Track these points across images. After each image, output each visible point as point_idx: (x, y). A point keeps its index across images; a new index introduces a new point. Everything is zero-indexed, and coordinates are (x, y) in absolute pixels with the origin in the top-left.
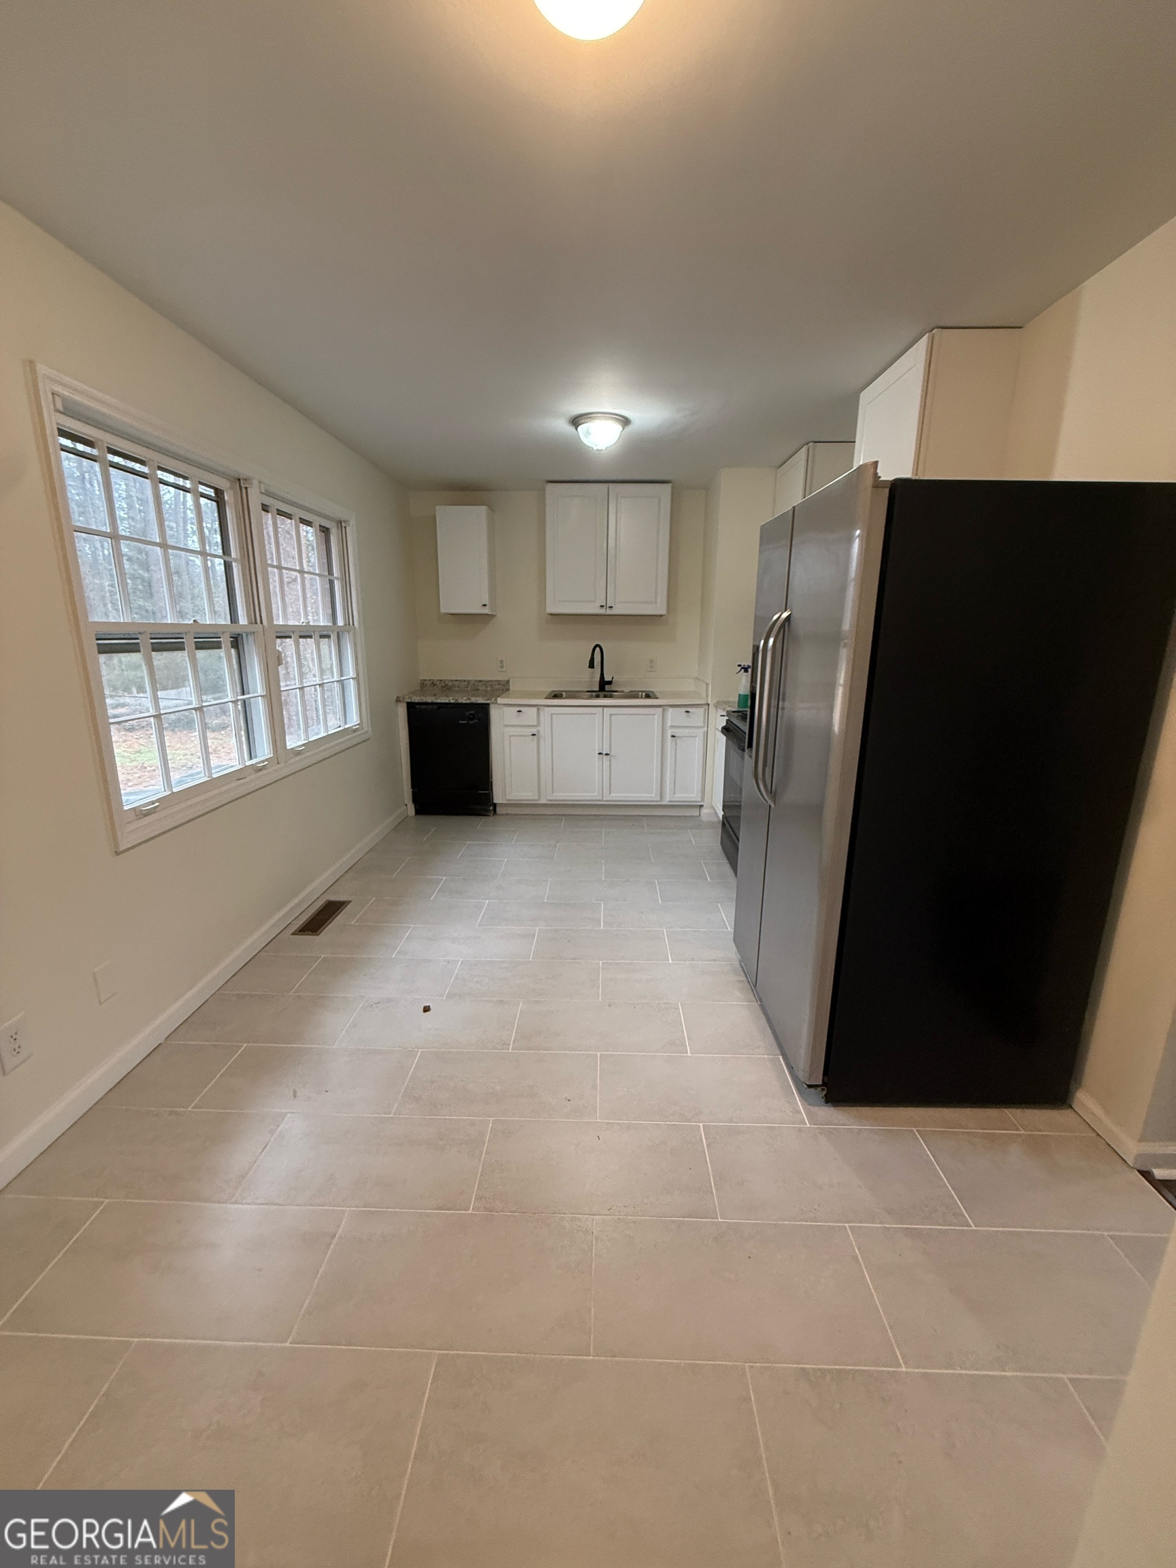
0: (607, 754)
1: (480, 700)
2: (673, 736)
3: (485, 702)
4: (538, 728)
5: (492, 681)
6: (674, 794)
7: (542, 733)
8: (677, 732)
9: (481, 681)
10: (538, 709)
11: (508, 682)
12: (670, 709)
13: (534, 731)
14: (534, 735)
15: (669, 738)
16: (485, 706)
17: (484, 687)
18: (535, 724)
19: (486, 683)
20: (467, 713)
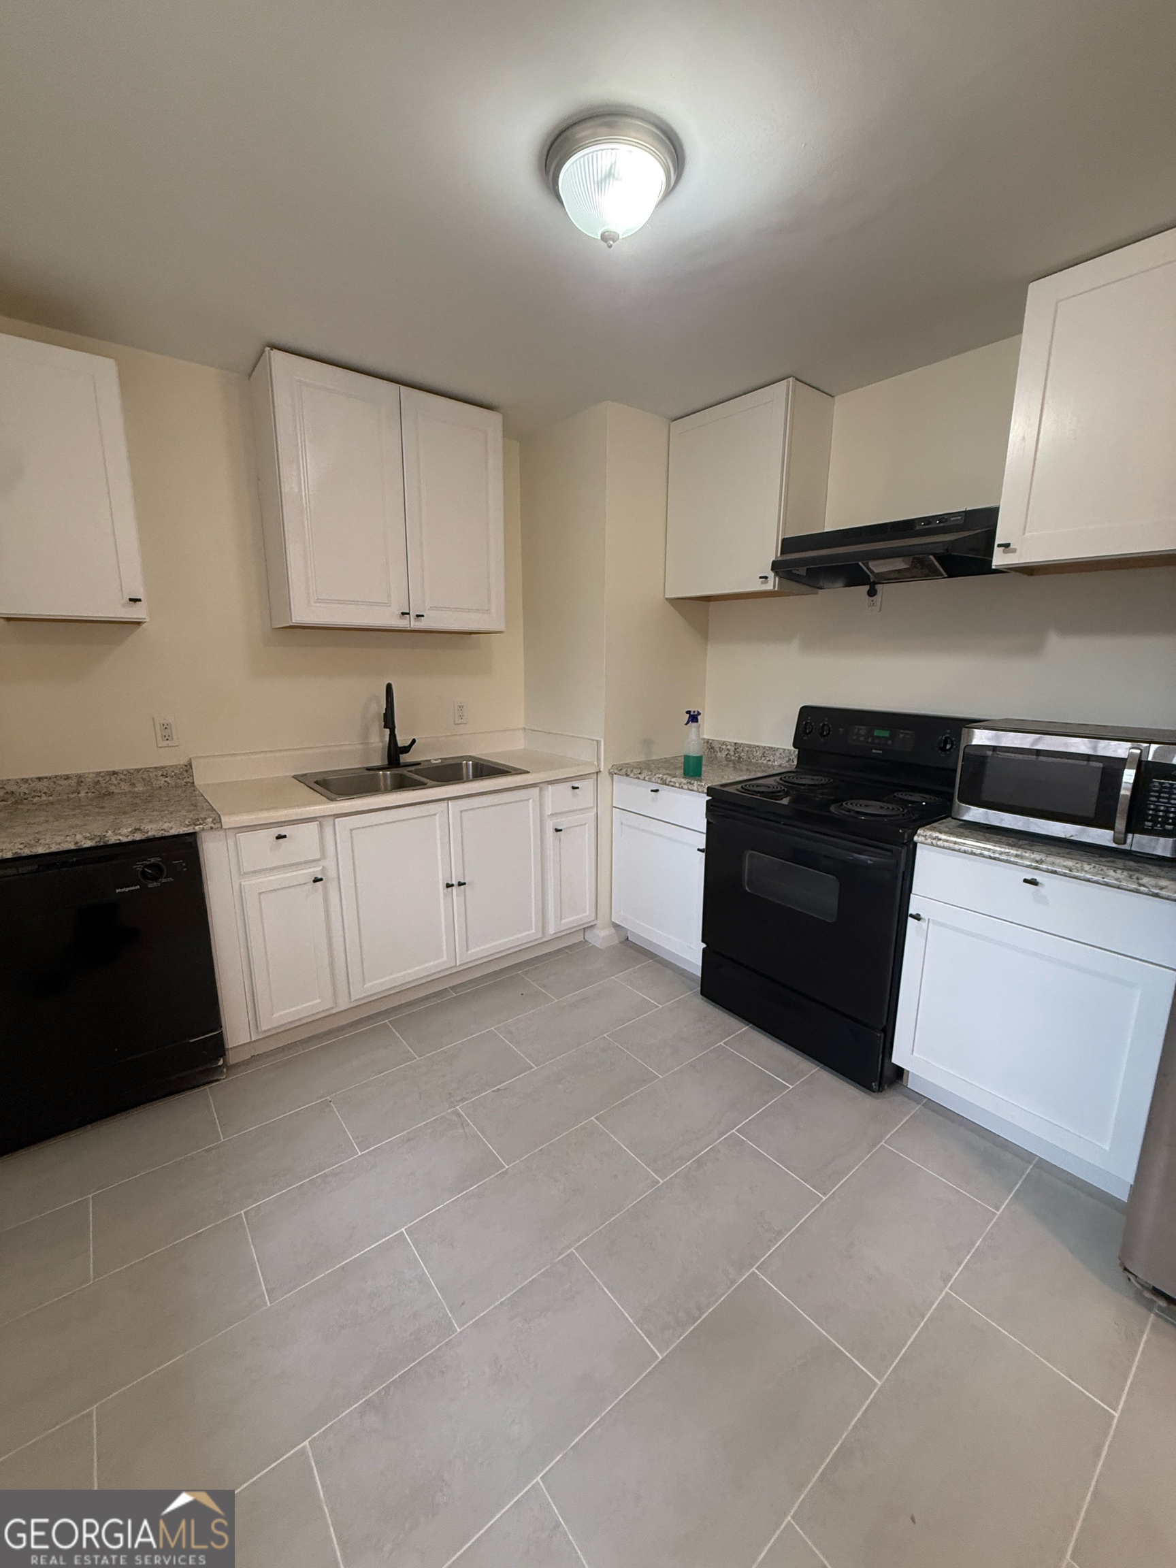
0: (460, 884)
1: (175, 828)
2: (557, 830)
3: (190, 830)
4: (322, 863)
5: (146, 770)
6: (561, 919)
7: (332, 873)
8: (562, 822)
9: (114, 773)
10: (321, 826)
11: (188, 767)
12: (550, 787)
13: (316, 871)
14: (316, 880)
15: (550, 833)
16: (189, 839)
17: (125, 787)
18: (318, 856)
19: (130, 776)
20: (139, 867)
